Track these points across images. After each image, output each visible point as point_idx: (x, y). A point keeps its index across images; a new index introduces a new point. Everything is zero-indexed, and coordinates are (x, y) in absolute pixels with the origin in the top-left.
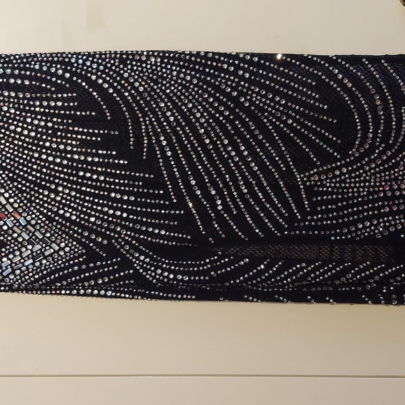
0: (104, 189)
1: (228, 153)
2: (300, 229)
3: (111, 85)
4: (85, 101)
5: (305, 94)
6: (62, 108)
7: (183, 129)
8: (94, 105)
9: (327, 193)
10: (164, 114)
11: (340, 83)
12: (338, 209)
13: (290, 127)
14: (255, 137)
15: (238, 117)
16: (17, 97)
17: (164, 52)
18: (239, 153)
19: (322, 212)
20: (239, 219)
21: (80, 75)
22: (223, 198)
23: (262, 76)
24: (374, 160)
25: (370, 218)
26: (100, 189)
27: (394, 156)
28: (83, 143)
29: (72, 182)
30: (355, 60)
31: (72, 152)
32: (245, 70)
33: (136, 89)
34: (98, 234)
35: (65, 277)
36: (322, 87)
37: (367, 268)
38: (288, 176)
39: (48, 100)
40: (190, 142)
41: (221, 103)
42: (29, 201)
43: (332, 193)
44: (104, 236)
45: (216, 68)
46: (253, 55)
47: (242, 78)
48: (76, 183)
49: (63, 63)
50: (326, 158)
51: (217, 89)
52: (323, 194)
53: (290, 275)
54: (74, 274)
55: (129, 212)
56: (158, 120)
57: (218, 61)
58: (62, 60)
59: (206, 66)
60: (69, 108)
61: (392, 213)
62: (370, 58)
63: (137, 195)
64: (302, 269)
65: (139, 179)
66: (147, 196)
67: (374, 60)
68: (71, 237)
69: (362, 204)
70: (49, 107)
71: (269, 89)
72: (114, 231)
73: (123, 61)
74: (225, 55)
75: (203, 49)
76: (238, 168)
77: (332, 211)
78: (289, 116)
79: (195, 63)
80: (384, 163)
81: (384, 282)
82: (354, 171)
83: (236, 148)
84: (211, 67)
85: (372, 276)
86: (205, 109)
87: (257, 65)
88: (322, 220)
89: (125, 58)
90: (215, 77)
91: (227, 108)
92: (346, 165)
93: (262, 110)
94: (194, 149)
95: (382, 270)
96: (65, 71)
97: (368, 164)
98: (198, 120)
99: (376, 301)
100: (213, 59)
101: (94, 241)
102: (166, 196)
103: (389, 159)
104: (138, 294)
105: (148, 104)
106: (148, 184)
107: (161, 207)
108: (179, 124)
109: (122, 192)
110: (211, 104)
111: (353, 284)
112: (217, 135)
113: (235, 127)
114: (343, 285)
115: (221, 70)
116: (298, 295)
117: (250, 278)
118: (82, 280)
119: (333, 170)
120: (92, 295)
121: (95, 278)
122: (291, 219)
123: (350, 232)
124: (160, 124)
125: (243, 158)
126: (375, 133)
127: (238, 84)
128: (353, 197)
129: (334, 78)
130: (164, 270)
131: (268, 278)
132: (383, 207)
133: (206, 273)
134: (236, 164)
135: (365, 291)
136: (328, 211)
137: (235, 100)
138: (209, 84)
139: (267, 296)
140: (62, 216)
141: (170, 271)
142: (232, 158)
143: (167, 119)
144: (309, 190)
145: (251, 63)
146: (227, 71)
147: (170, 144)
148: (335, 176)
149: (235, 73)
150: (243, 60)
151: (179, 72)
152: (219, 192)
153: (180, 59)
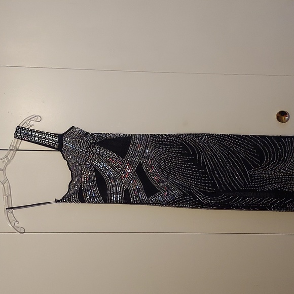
0: (189, 175)
1: (226, 164)
2: (248, 187)
3: (192, 144)
4: (185, 148)
5: (249, 147)
6: (178, 150)
7: (213, 157)
8: (187, 150)
9: (256, 177)
10: (208, 152)
11: (260, 144)
12: (259, 181)
13: (245, 157)
14: (235, 160)
15: (229, 153)
16: (165, 147)
17: (208, 134)
18: (230, 164)
19: (254, 182)
20: (230, 184)
21: (184, 141)
22: (225, 178)
23: (237, 142)
24: (270, 167)
25: (269, 184)
26: (188, 174)
27: (276, 166)
28: (184, 161)
29: (180, 172)
30: (264, 137)
31: (180, 164)
32: (232, 140)
33: (200, 145)
34: (187, 188)
35: (178, 201)
36: (254, 145)
37: (268, 199)
38: (244, 171)
39: (174, 148)
40: (215, 161)
41: (225, 149)
42: (167, 178)
43: (257, 177)
44: (189, 189)
45: (223, 139)
46: (234, 135)
47: (231, 142)
48: (181, 173)
49: (178, 137)
50: (256, 166)
51: (224, 145)
52: (254, 177)
53: (245, 201)
54: (180, 200)
55: (197, 182)
56: (206, 154)
57: (224, 137)
58: (178, 136)
59: (220, 138)
60: (180, 151)
61: (275, 183)
62: (268, 136)
63: (199, 176)
64: (249, 199)
65: (200, 172)
66: (202, 177)
67: (270, 137)
68: (179, 189)
69: (267, 180)
70: (174, 150)
71: (239, 145)
72: (192, 187)
73: (196, 137)
74: (226, 135)
75: (219, 133)
76: (230, 168)
77: (257, 182)
78: (245, 154)
79: (217, 137)
80: (273, 168)
81: (273, 203)
82: (264, 170)
83: (229, 163)
84: (222, 139)
85: (269, 202)
86: (220, 151)
87: (235, 138)
88: (254, 185)
89: (197, 136)
90: (223, 142)
91: (227, 151)
92: (262, 168)
93: (237, 152)
94: (216, 163)
95: (272, 200)
96: (179, 140)
97: (268, 168)
98: (218, 154)
99: (271, 210)
100: (222, 137)
101: (186, 190)
102: (208, 177)
103: (274, 166)
104: (199, 207)
105: (203, 149)
106: (202, 173)
107: (206, 180)
108: (212, 155)
109: (195, 176)
110: (222, 150)
111: (264, 204)
112: (223, 159)
113: (228, 156)
114: (261, 204)
115: (225, 140)
116: (248, 207)
117: (233, 202)
118: (183, 202)
119: (258, 169)
120: (185, 206)
121: (187, 201)
122: (245, 184)
123: (263, 188)
124: (207, 156)
125: (231, 166)
126: (270, 159)
127: (230, 144)
128: (264, 178)
129: (258, 142)
130: (207, 199)
131: (239, 202)
132: (272, 181)
133: (220, 200)
134: (229, 168)
135: (267, 206)
136: (256, 182)
137: (229, 149)
138: (221, 144)
139: (238, 208)
140: (177, 183)
141: (209, 200)
142: (227, 166)
143: (209, 154)
144: (250, 176)
145: (233, 138)
146: (227, 140)
147: (209, 161)
148: (258, 172)
149: (229, 141)
150: (231, 137)
151: (213, 140)
152: (224, 176)
153: (212, 136)
